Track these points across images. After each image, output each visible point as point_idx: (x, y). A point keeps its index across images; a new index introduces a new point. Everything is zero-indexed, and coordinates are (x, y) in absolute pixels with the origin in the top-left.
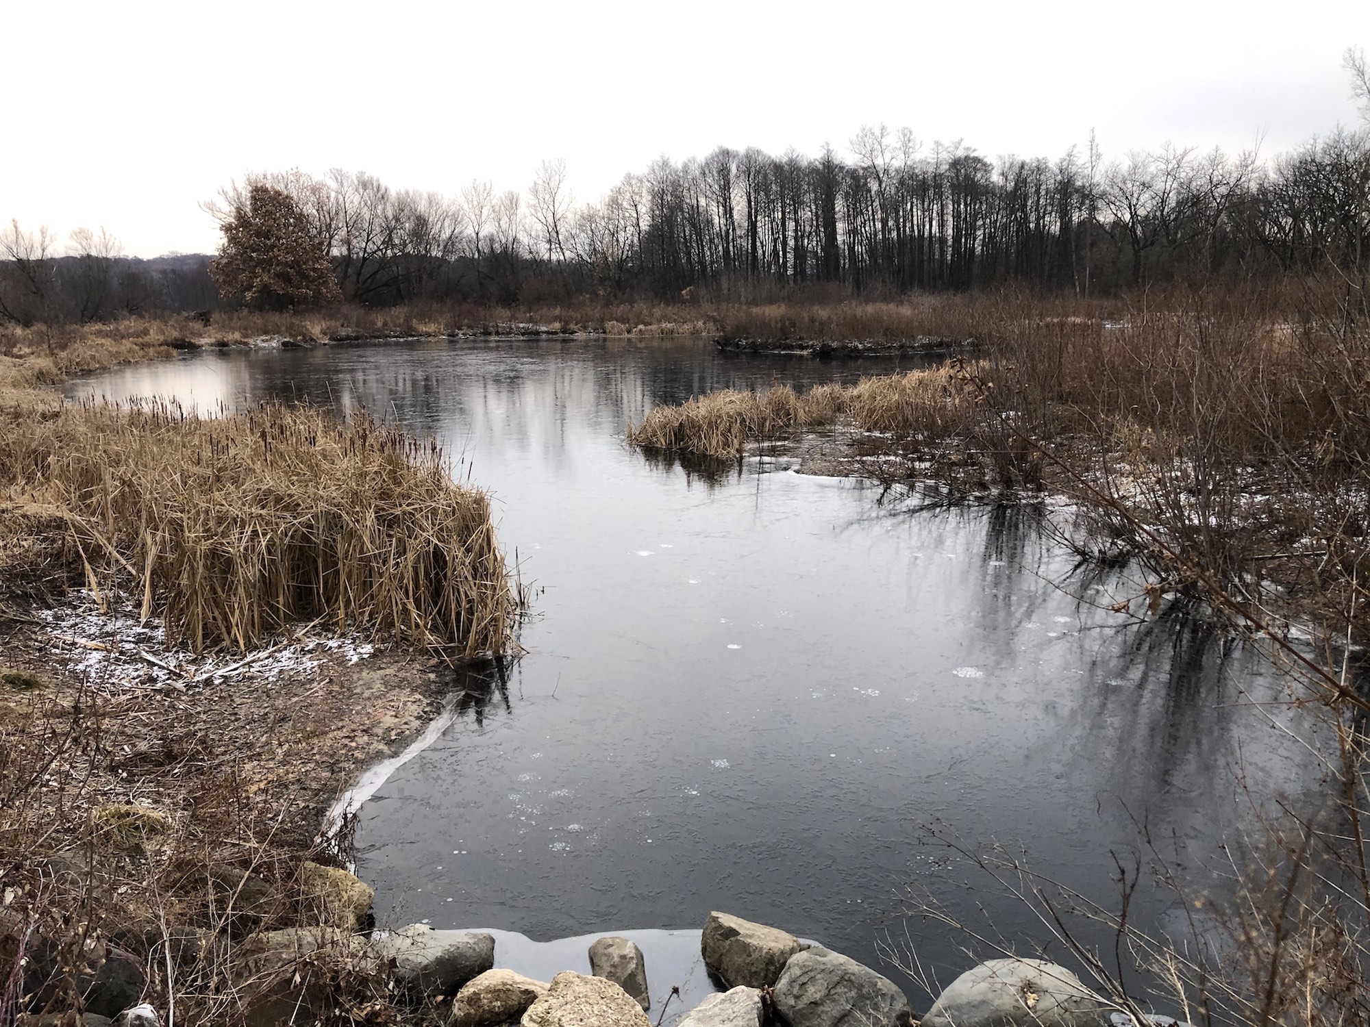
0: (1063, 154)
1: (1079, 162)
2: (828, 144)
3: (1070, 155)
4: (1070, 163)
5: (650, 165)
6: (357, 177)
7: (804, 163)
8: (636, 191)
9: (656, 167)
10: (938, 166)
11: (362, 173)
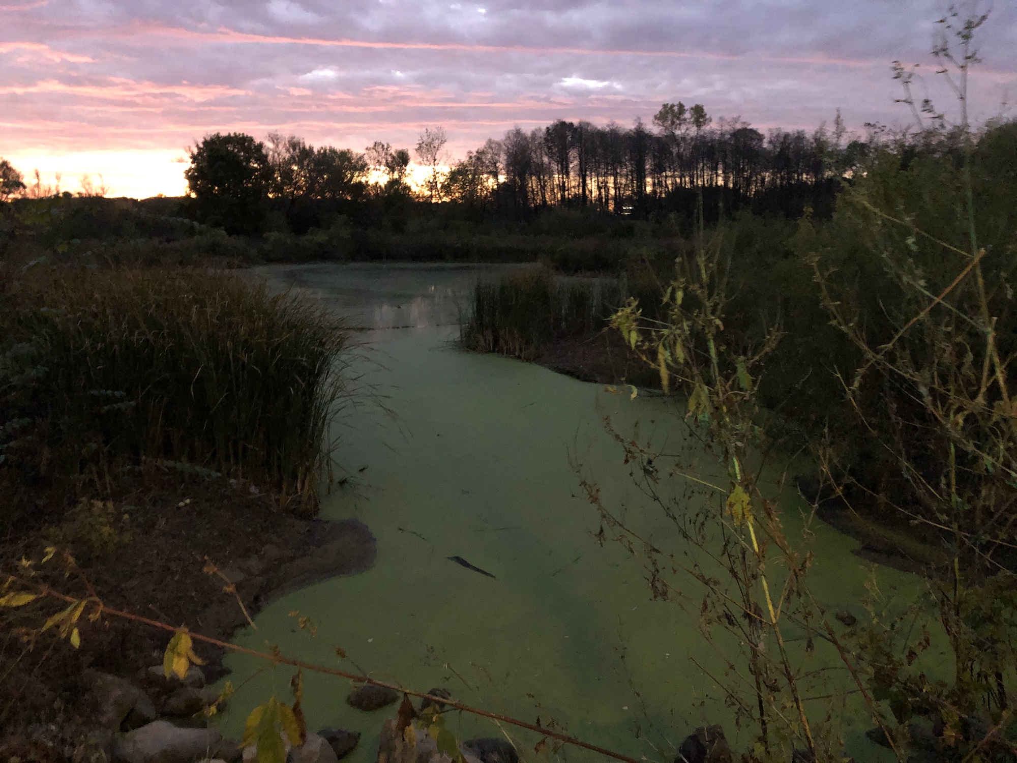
0: (816, 128)
1: (829, 134)
2: (639, 118)
3: (821, 129)
4: (823, 134)
5: (506, 133)
6: (289, 142)
7: (622, 132)
8: (496, 152)
9: (511, 135)
10: (722, 135)
11: (293, 138)
